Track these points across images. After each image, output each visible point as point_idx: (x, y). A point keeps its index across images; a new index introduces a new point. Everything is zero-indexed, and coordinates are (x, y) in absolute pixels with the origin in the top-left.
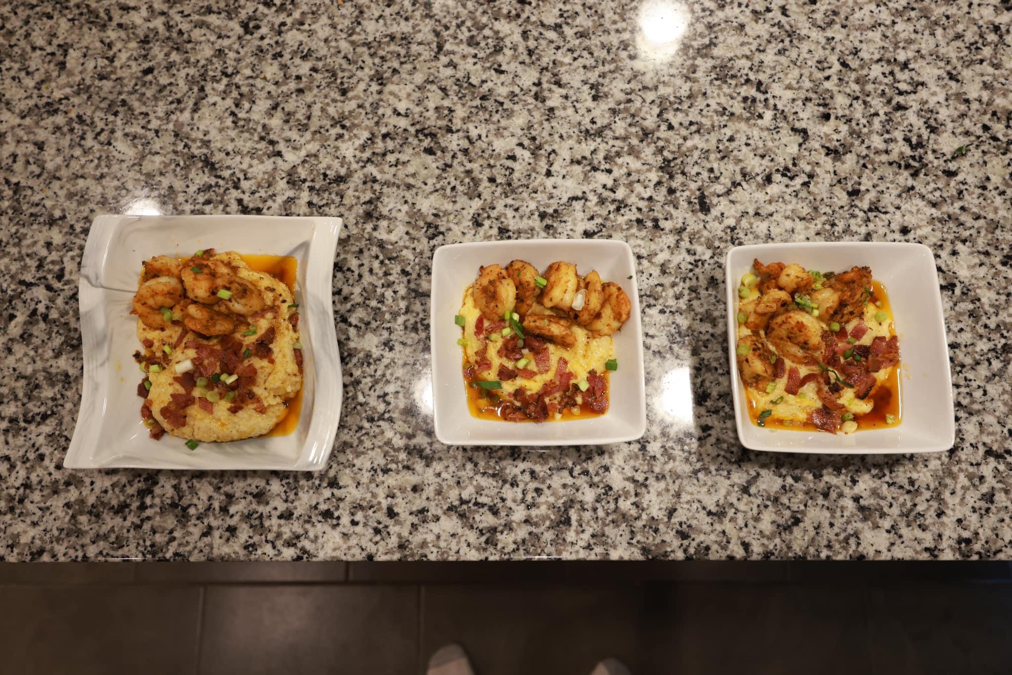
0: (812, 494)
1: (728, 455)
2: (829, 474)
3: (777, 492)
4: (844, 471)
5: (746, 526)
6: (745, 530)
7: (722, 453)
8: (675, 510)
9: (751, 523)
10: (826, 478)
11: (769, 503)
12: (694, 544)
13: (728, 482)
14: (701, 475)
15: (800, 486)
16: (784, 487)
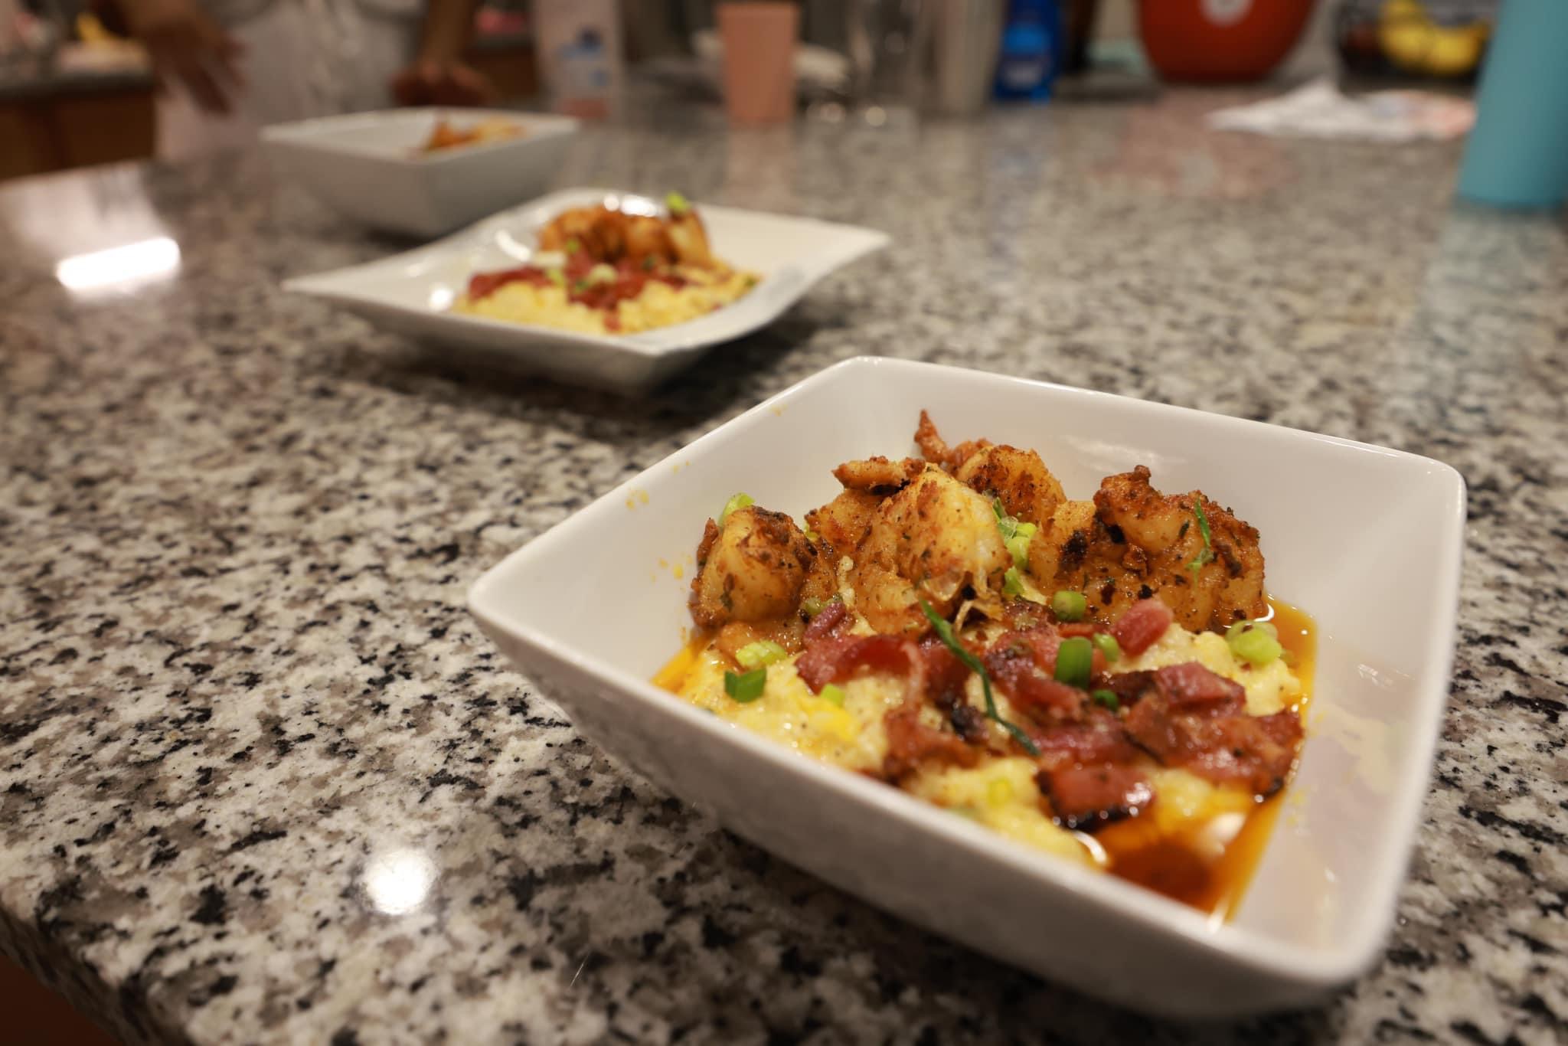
0: (730, 1011)
1: (567, 784)
2: (849, 981)
3: (617, 942)
4: (911, 996)
5: (416, 986)
6: (398, 997)
7: (558, 772)
8: (279, 834)
9: (443, 986)
10: (825, 987)
11: (559, 959)
12: (206, 949)
13: (498, 842)
14: (444, 794)
15: (713, 966)
16: (652, 939)
